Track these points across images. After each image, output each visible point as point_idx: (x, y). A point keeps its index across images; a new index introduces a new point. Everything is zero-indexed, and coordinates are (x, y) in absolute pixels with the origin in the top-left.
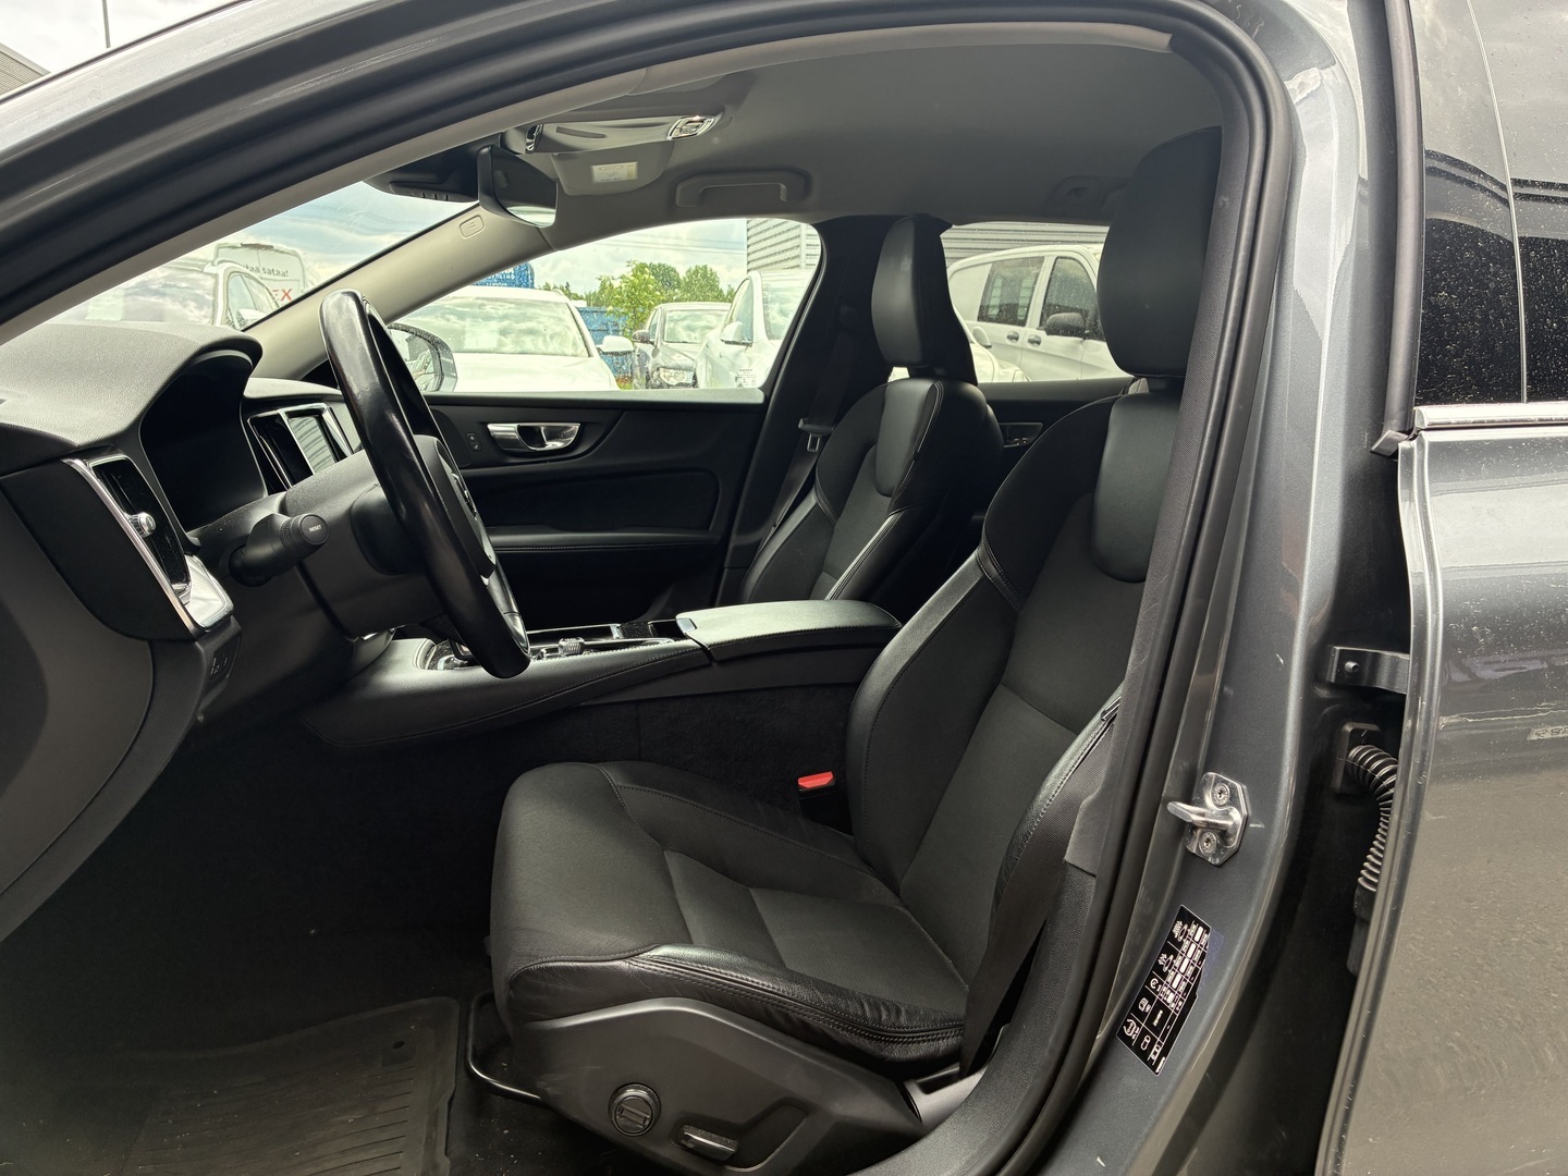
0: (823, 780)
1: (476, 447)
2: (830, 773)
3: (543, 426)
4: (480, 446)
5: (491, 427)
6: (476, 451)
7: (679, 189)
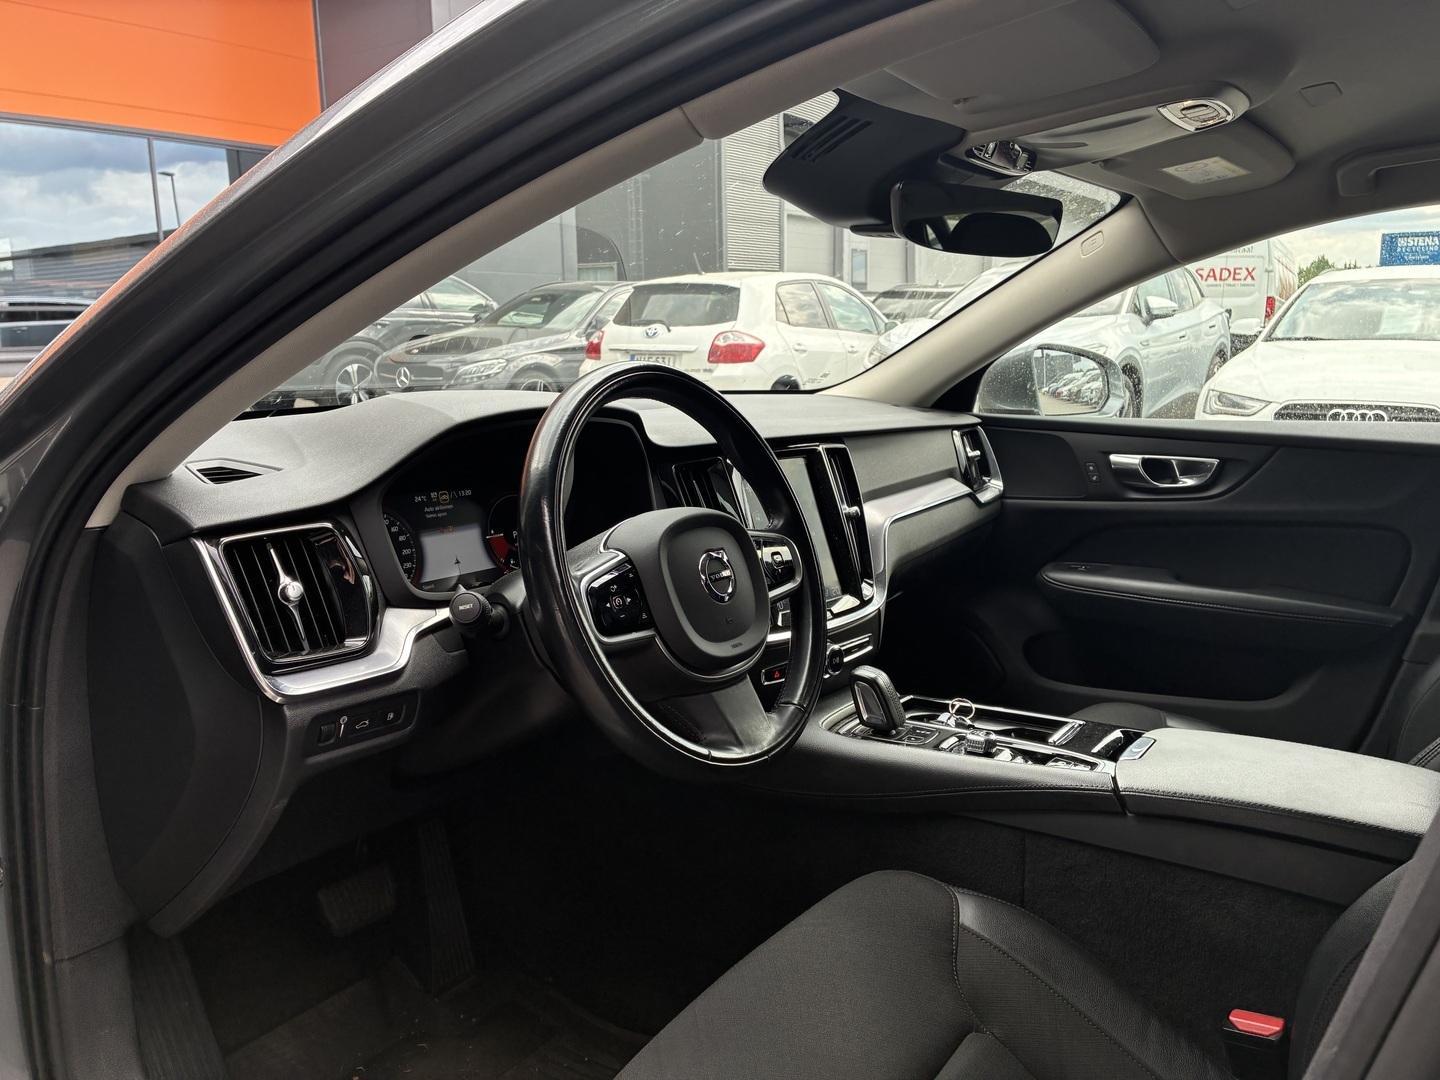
0: (1267, 1027)
1: (1094, 478)
2: (1281, 1021)
3: (1174, 459)
4: (1099, 477)
5: (1114, 458)
6: (1094, 482)
7: (1339, 174)
